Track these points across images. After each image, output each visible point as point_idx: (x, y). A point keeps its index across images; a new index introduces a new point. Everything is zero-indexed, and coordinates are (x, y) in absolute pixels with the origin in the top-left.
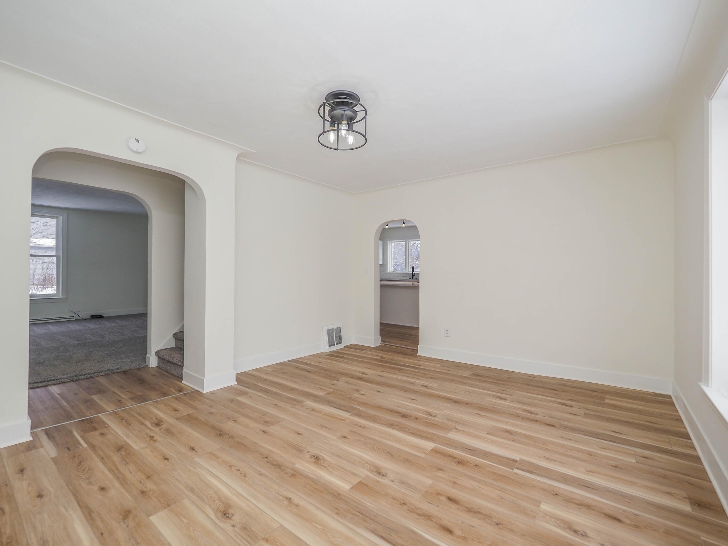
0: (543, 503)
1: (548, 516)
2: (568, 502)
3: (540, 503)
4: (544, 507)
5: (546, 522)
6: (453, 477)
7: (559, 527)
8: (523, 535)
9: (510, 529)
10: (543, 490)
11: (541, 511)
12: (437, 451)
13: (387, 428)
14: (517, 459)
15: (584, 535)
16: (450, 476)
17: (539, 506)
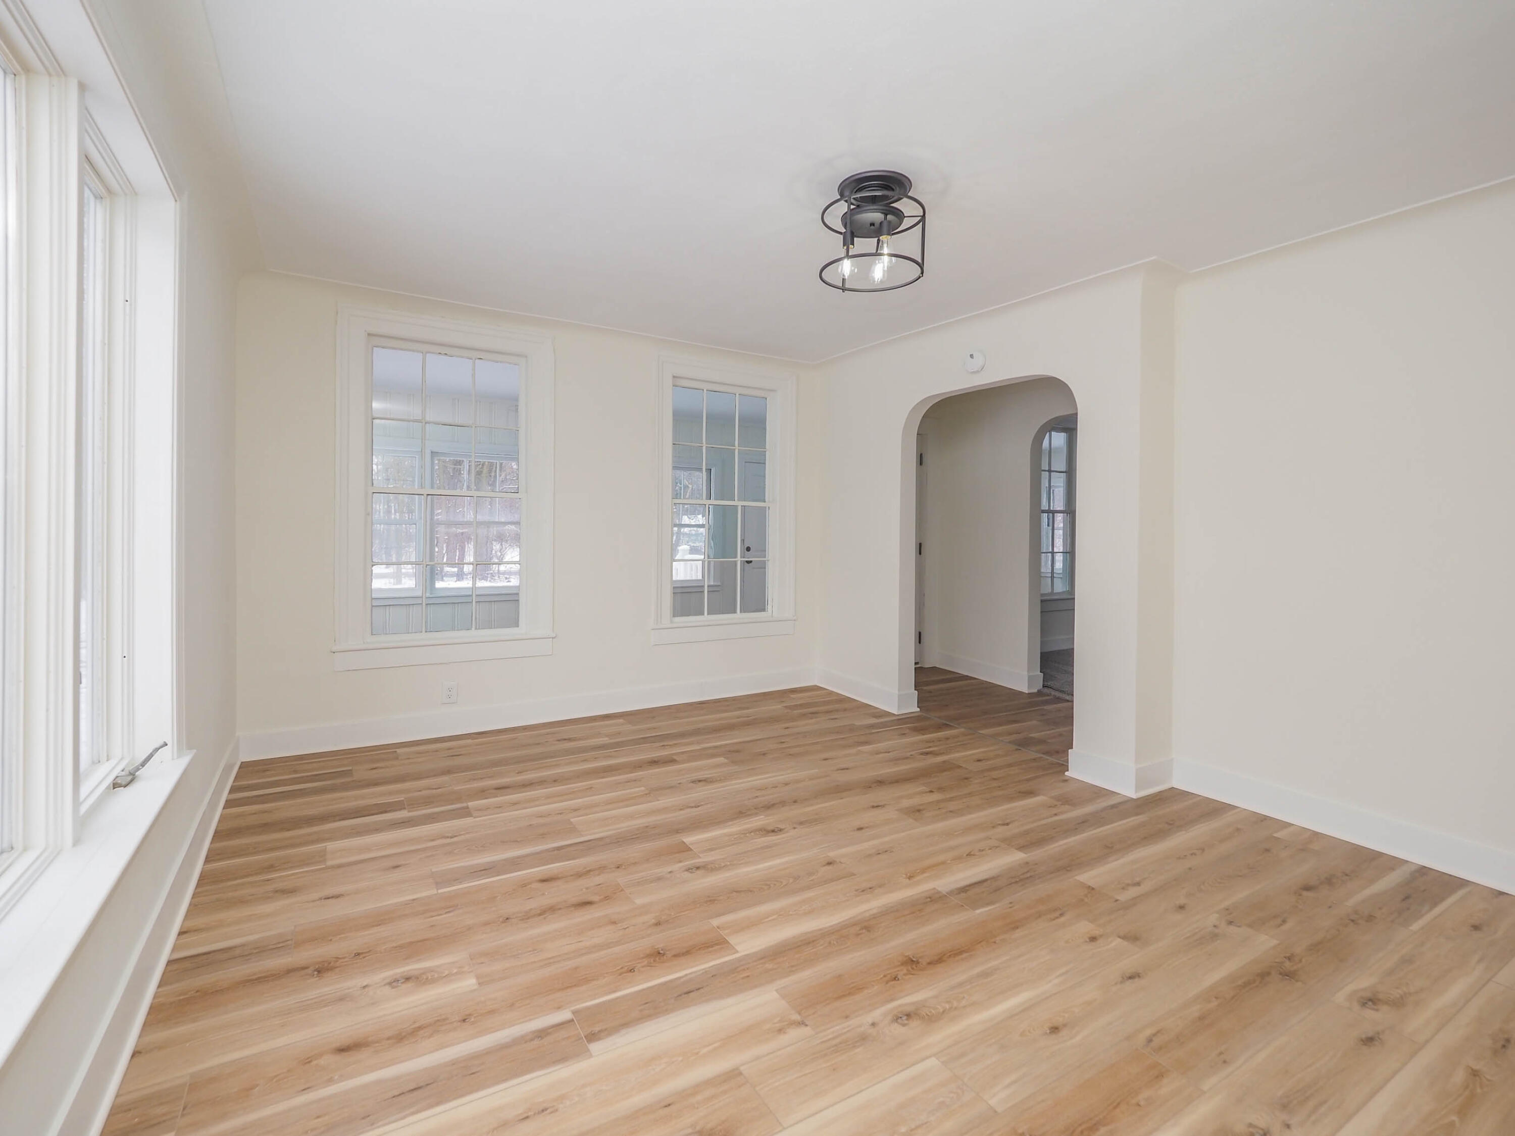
0: (476, 987)
1: (456, 973)
2: (438, 1020)
3: (479, 984)
4: (470, 982)
5: (454, 963)
6: (628, 927)
7: (431, 970)
8: (470, 928)
9: (490, 924)
10: (492, 1012)
11: (470, 972)
12: (717, 944)
13: (851, 918)
14: (594, 1047)
15: (394, 982)
16: (634, 926)
17: (478, 977)
